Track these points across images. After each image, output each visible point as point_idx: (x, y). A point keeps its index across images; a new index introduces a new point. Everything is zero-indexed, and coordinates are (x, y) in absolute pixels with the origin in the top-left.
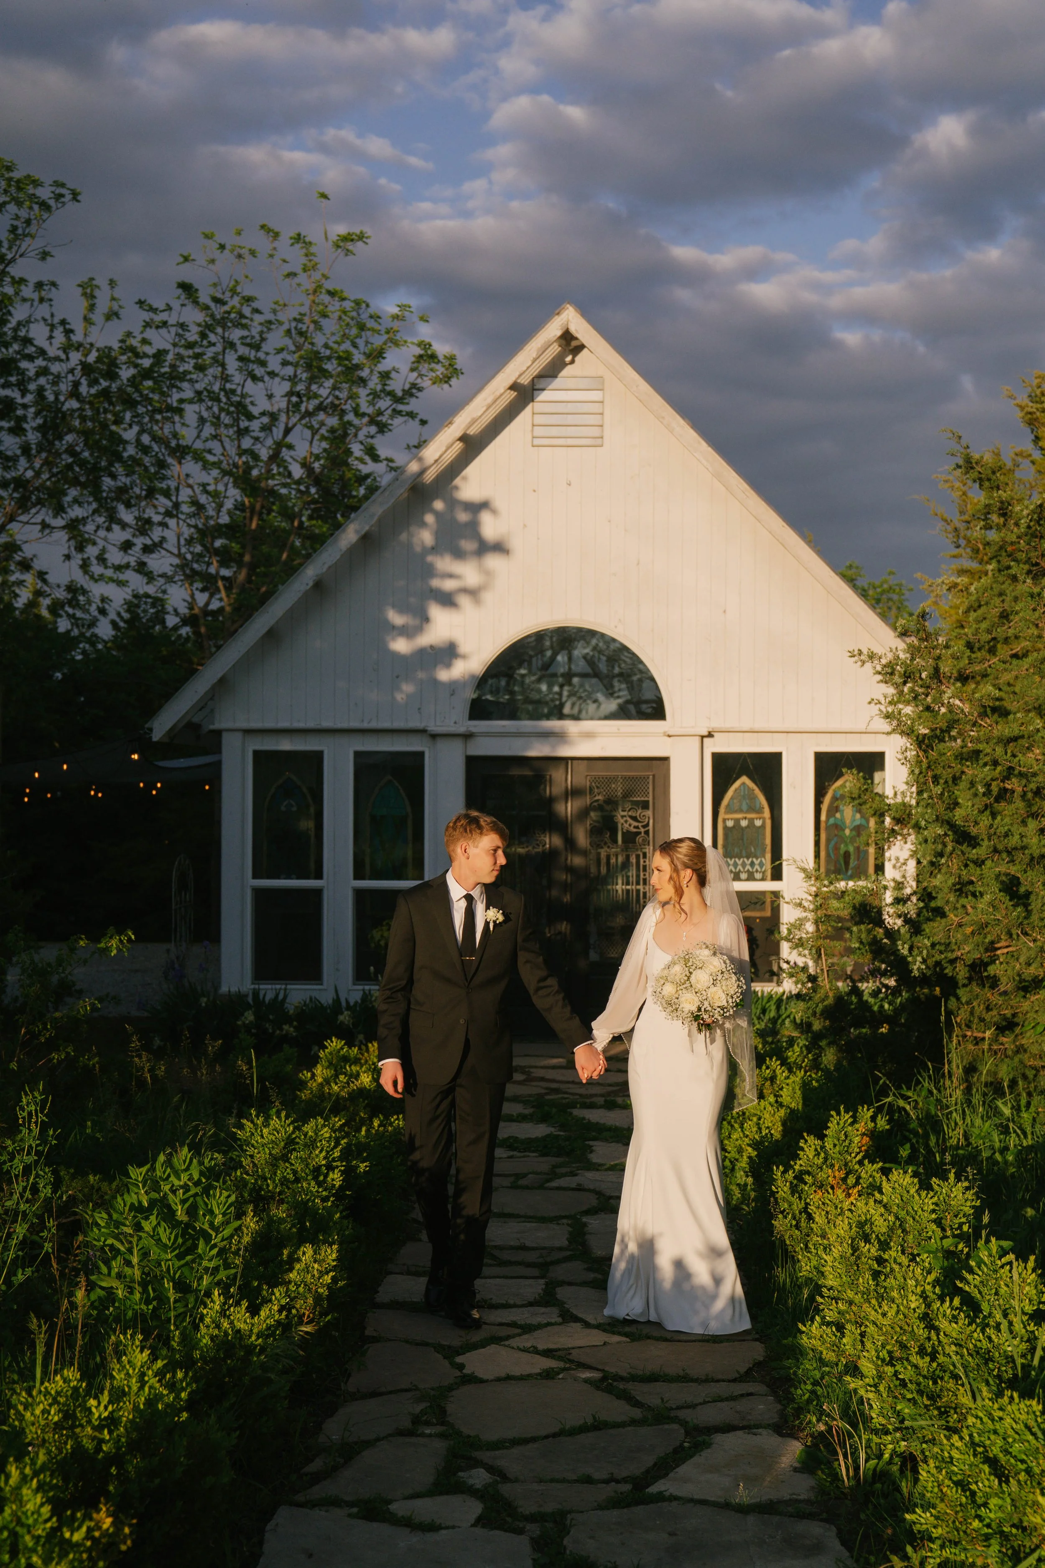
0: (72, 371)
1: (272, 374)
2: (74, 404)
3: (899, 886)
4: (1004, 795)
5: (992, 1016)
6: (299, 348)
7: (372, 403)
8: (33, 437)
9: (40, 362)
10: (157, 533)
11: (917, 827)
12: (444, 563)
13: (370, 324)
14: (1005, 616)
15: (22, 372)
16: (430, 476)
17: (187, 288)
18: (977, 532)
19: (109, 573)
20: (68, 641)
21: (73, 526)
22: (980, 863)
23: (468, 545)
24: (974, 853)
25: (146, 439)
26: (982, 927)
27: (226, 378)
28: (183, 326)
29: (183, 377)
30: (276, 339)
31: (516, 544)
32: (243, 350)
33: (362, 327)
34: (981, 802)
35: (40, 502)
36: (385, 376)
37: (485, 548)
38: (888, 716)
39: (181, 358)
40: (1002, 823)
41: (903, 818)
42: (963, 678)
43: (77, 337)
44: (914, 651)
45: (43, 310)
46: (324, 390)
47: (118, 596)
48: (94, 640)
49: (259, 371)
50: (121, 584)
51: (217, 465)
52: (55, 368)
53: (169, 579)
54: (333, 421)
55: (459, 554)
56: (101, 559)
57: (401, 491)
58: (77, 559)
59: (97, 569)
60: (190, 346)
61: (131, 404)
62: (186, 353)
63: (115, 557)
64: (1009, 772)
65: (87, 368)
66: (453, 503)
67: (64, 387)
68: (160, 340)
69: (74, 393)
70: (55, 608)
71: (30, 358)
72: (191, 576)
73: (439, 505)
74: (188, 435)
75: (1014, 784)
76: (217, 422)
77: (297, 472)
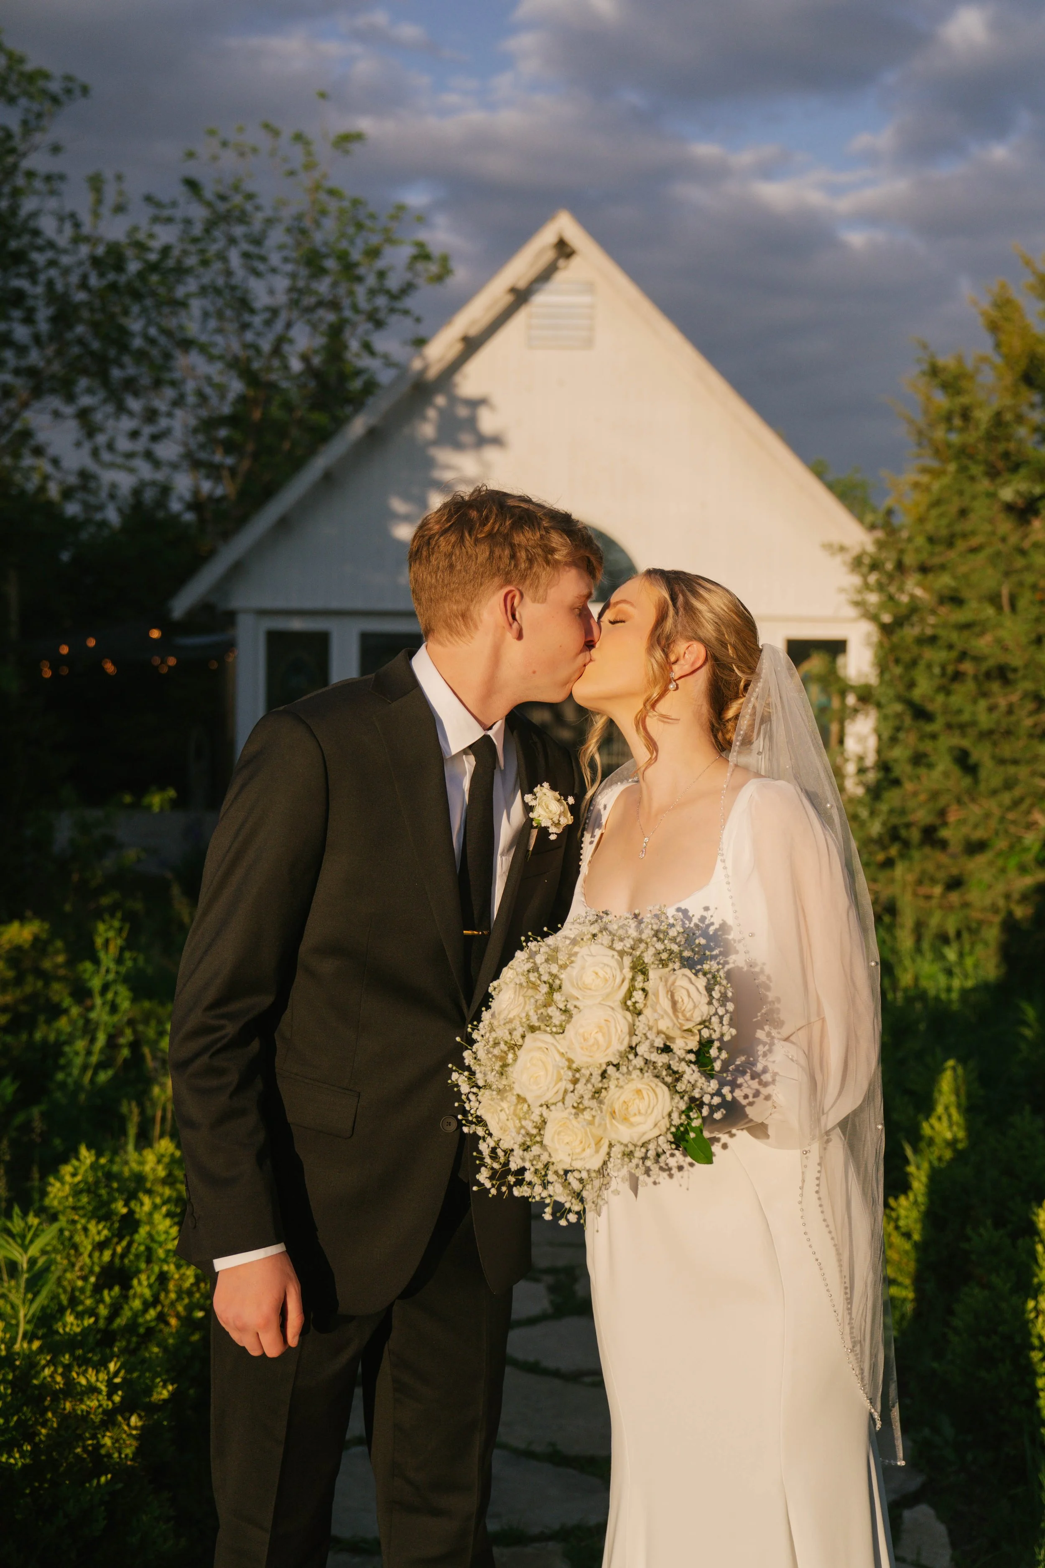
0: (80, 263)
1: (274, 271)
2: (81, 296)
3: (861, 759)
4: (958, 676)
5: (942, 875)
6: (299, 244)
7: (369, 300)
8: (44, 327)
9: (50, 254)
10: (163, 422)
11: (879, 706)
12: (444, 455)
13: (368, 223)
14: (963, 513)
15: (31, 263)
16: (433, 373)
17: (192, 185)
18: (940, 434)
19: (119, 460)
20: (74, 525)
21: (83, 415)
22: (934, 737)
23: (466, 438)
24: (930, 728)
25: (153, 331)
26: (935, 795)
27: (229, 273)
28: (188, 222)
29: (188, 271)
30: (277, 236)
31: (513, 437)
32: (245, 246)
33: (360, 226)
34: (937, 682)
35: (53, 391)
36: (381, 275)
37: (483, 441)
38: (857, 604)
39: (185, 252)
40: (956, 700)
41: (866, 696)
42: (924, 569)
43: (86, 230)
44: (881, 545)
45: (52, 203)
46: (323, 287)
47: (125, 482)
48: (104, 524)
49: (261, 267)
50: (131, 470)
51: (221, 358)
52: (65, 260)
53: (175, 466)
54: (331, 317)
55: (458, 446)
56: (110, 447)
57: (405, 388)
58: (87, 447)
59: (106, 456)
60: (195, 240)
61: (137, 296)
62: (192, 248)
63: (124, 444)
64: (963, 656)
65: (96, 262)
66: (454, 399)
67: (74, 279)
68: (166, 235)
69: (84, 284)
70: (68, 493)
71: (40, 249)
72: (196, 464)
73: (440, 400)
74: (193, 328)
75: (968, 667)
76: (220, 315)
77: (296, 365)
